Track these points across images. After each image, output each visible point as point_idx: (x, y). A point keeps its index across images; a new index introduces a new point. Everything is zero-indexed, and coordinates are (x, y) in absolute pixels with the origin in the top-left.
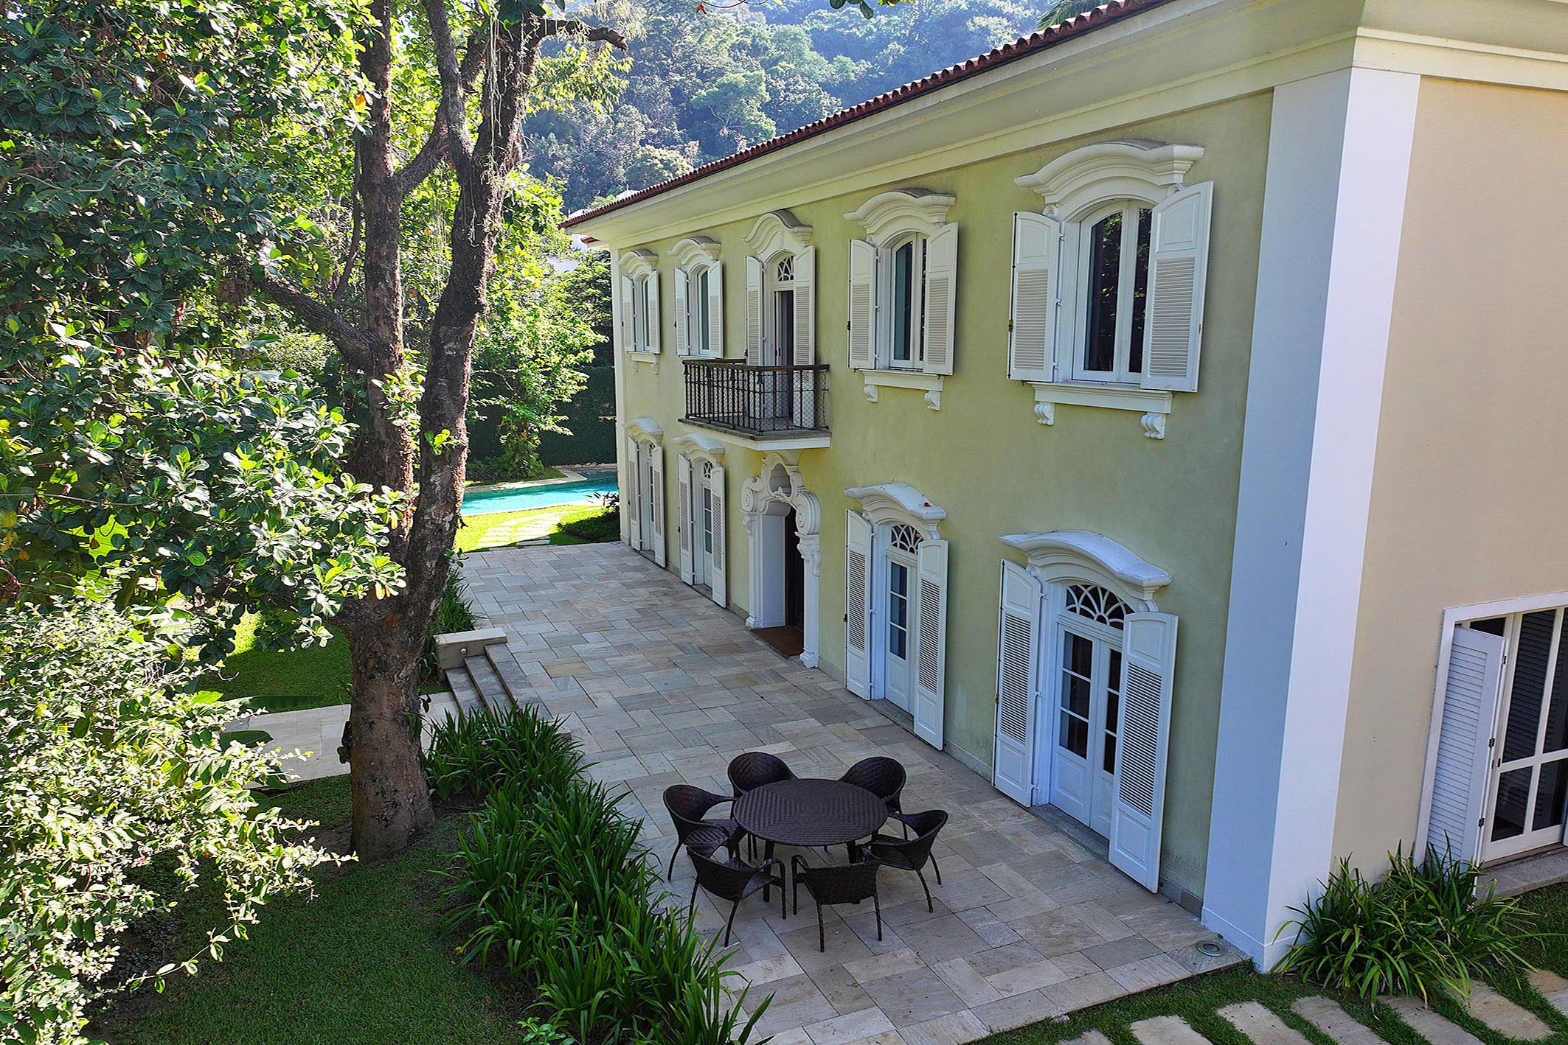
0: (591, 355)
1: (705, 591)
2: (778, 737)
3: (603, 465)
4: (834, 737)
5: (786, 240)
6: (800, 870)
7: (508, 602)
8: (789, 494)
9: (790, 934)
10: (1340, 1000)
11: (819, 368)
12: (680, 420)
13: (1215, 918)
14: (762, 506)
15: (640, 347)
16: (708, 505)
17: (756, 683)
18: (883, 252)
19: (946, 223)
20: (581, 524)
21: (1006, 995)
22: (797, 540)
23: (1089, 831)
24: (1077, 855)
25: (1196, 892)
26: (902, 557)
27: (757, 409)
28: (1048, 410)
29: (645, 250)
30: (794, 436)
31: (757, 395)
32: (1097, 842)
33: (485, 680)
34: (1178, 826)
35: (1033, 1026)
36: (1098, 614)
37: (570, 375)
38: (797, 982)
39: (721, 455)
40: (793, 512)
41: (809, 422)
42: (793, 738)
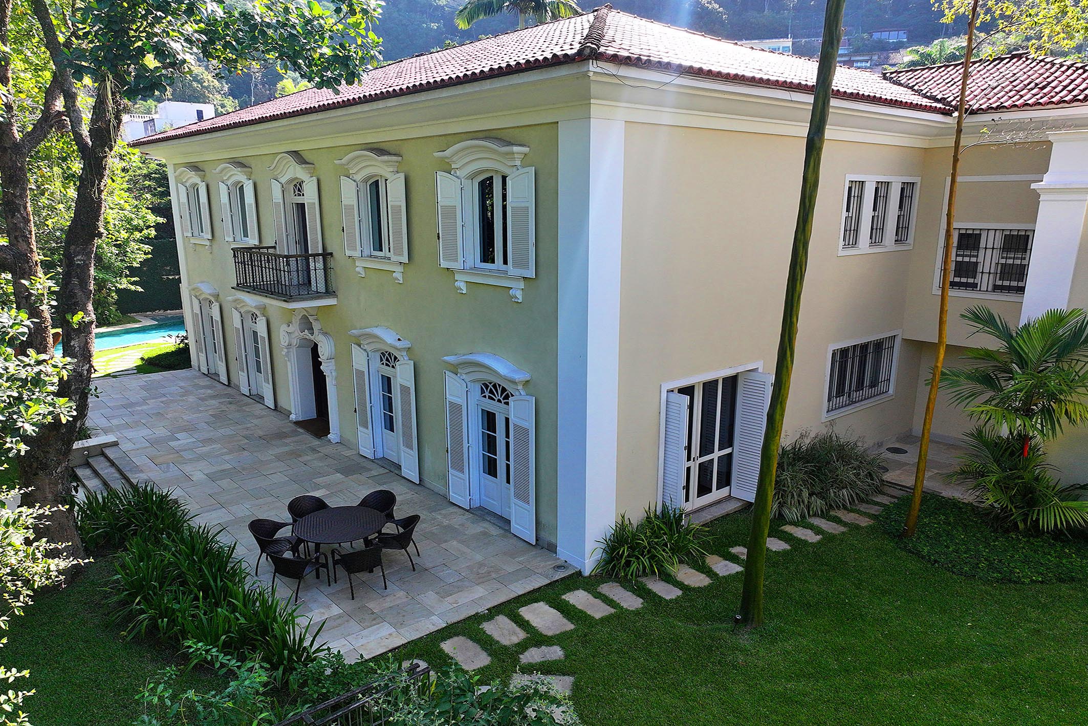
0: (153, 233)
1: (260, 399)
2: (317, 487)
3: (169, 311)
4: (353, 483)
5: (296, 171)
6: (337, 557)
7: (114, 417)
8: (312, 334)
9: (333, 594)
10: (620, 583)
11: (326, 255)
12: (232, 288)
13: (563, 553)
14: (294, 342)
15: (196, 233)
16: (256, 341)
17: (300, 456)
18: (361, 185)
19: (398, 172)
20: (159, 357)
21: (455, 605)
22: (320, 363)
23: (501, 518)
24: (494, 531)
25: (553, 541)
26: (388, 371)
27: (287, 279)
28: (463, 286)
29: (195, 167)
30: (312, 299)
31: (286, 273)
32: (504, 523)
33: (106, 471)
34: (544, 508)
35: (469, 618)
36: (498, 398)
37: (137, 247)
38: (339, 616)
39: (263, 309)
40: (316, 346)
41: (322, 288)
42: (327, 486)
